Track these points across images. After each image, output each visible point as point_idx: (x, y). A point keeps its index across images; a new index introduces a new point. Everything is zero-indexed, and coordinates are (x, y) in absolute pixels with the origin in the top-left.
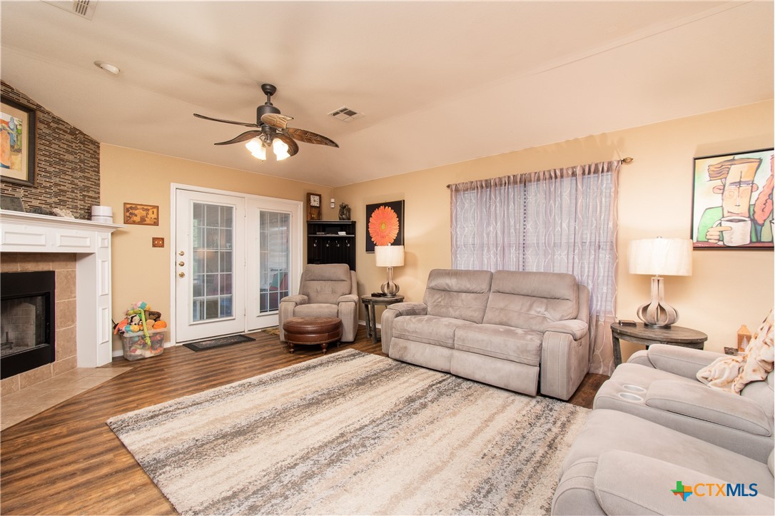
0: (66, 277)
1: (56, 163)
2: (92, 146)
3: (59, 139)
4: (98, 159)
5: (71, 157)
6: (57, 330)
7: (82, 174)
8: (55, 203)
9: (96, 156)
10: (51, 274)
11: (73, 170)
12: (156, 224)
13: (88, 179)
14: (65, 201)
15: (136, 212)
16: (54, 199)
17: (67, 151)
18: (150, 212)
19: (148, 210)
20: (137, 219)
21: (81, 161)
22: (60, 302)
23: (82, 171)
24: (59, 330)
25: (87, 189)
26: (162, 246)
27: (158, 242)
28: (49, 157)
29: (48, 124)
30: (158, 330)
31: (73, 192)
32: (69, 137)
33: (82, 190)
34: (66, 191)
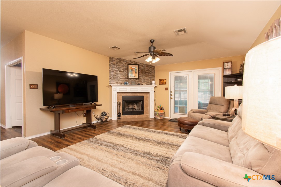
0: (146, 97)
1: (144, 73)
2: (153, 68)
3: (145, 68)
4: (155, 70)
5: (148, 71)
6: (144, 108)
7: (150, 75)
8: (144, 82)
9: (154, 70)
10: (143, 96)
11: (148, 74)
12: (166, 84)
13: (152, 75)
14: (146, 81)
15: (161, 81)
16: (144, 81)
17: (147, 70)
18: (164, 81)
19: (164, 80)
20: (162, 83)
21: (150, 72)
22: (145, 103)
23: (150, 74)
24: (145, 108)
25: (152, 77)
26: (167, 90)
27: (166, 89)
28: (143, 73)
29: (143, 66)
30: (161, 113)
31: (148, 79)
32: (147, 67)
33: (150, 78)
34: (146, 79)
